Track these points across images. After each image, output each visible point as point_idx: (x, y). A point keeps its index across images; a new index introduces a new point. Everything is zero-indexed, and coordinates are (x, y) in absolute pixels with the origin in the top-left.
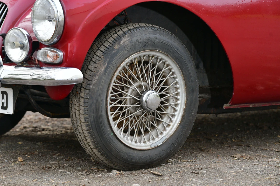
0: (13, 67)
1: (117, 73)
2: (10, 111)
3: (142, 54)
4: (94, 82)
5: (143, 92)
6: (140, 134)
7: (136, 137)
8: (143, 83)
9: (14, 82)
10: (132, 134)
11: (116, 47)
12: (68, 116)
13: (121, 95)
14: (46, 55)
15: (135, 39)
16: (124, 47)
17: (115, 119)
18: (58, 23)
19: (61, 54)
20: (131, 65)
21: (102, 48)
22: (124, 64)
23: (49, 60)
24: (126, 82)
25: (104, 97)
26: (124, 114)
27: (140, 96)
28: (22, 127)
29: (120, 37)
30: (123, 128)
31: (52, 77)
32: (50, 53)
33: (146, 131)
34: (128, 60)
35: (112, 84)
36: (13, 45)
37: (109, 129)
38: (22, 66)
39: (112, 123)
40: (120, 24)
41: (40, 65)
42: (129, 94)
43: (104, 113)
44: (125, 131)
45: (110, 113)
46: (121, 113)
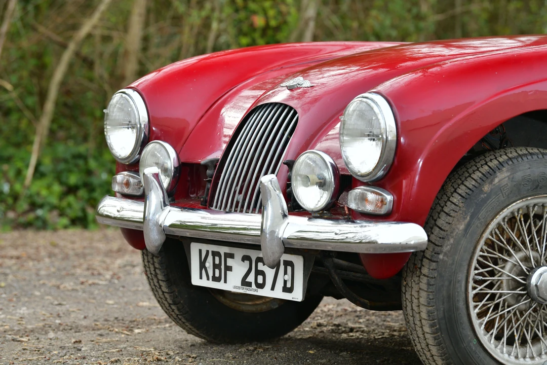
0: (304, 220)
1: (487, 235)
2: (297, 295)
3: (531, 201)
4: (446, 249)
5: (532, 270)
6: (524, 342)
7: (516, 348)
8: (532, 254)
9: (305, 245)
10: (510, 342)
11: (486, 188)
12: (398, 306)
13: (492, 273)
14: (363, 198)
15: (519, 175)
16: (500, 189)
17: (480, 315)
18: (385, 143)
19: (389, 198)
20: (512, 221)
21: (462, 190)
22: (499, 218)
23: (369, 208)
24: (501, 250)
25: (462, 276)
26: (496, 307)
27: (527, 277)
28: (314, 323)
29: (493, 172)
30: (495, 331)
31: (373, 238)
32: (371, 196)
33: (535, 339)
34: (506, 212)
35: (478, 253)
36: (307, 181)
37: (470, 333)
38: (321, 217)
39: (476, 322)
40: (493, 149)
41: (353, 216)
42: (507, 272)
43: (461, 305)
44: (498, 338)
45: (472, 304)
46: (492, 305)
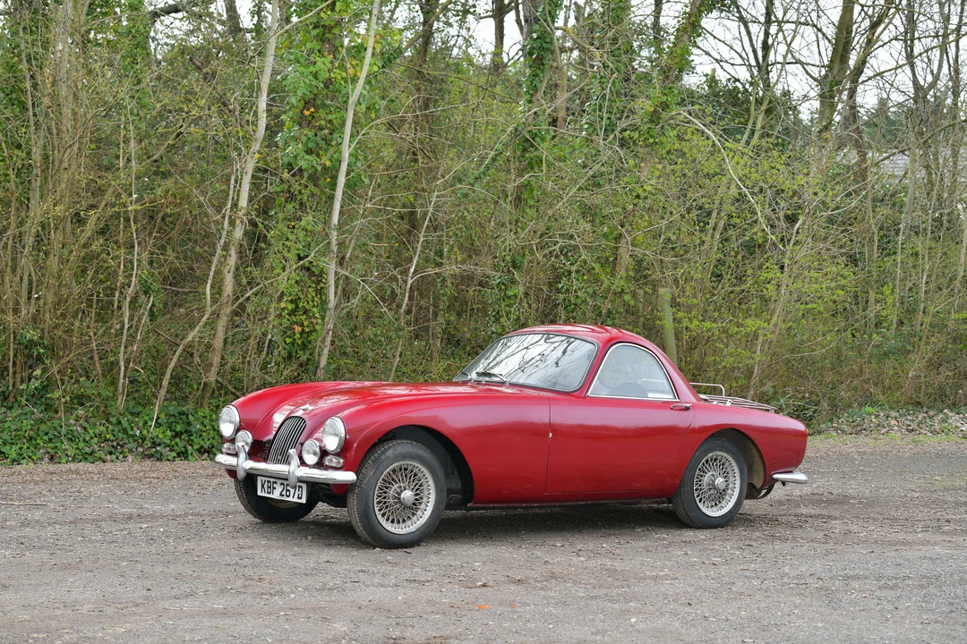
0: (307, 468)
1: (383, 476)
2: (304, 501)
3: (402, 463)
4: (365, 482)
5: (402, 491)
6: (399, 522)
7: (395, 525)
8: (402, 484)
9: (309, 480)
10: (393, 522)
11: (383, 457)
12: (345, 507)
13: (385, 493)
14: (331, 461)
15: (397, 452)
16: (388, 458)
17: (380, 510)
18: (340, 438)
19: (342, 461)
20: (394, 471)
21: (372, 458)
22: (388, 470)
23: (334, 465)
24: (389, 483)
25: (372, 494)
26: (387, 507)
27: (399, 494)
28: (315, 515)
29: (386, 450)
30: (386, 517)
31: (334, 477)
32: (334, 460)
33: (404, 521)
34: (391, 467)
35: (379, 484)
36: (308, 452)
37: (374, 517)
38: (314, 467)
39: (377, 513)
40: (389, 440)
41: (327, 468)
42: (392, 492)
43: (371, 506)
44: (387, 520)
45: (376, 505)
46: (385, 506)
